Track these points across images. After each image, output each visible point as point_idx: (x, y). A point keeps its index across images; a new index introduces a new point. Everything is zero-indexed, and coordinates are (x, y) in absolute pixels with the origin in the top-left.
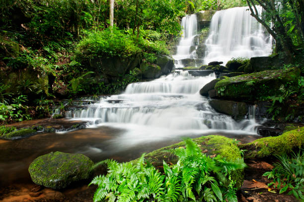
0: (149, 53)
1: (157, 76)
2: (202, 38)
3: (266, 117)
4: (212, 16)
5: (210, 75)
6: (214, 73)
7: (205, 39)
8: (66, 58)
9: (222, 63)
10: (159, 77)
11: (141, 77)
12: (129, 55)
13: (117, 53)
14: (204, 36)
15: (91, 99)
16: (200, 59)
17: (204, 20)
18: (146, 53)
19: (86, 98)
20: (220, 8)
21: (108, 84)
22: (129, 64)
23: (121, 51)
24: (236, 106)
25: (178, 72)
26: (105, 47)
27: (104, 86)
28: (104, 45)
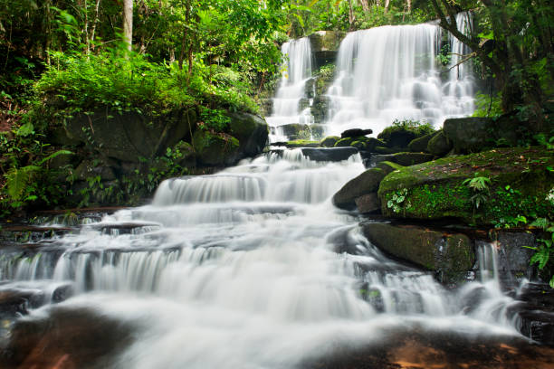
0: (212, 108)
1: (231, 160)
2: (322, 83)
3: (526, 276)
4: (340, 42)
5: (350, 158)
6: (359, 155)
7: (327, 86)
8: (11, 117)
9: (370, 132)
10: (235, 163)
11: (195, 164)
12: (164, 111)
13: (134, 105)
14: (325, 81)
15: (60, 222)
16: (318, 125)
17: (326, 49)
18: (207, 109)
19: (46, 219)
20: (356, 28)
21: (110, 180)
22: (164, 134)
23: (145, 102)
24: (443, 245)
25: (278, 152)
26: (103, 91)
27: (102, 186)
28: (100, 86)
